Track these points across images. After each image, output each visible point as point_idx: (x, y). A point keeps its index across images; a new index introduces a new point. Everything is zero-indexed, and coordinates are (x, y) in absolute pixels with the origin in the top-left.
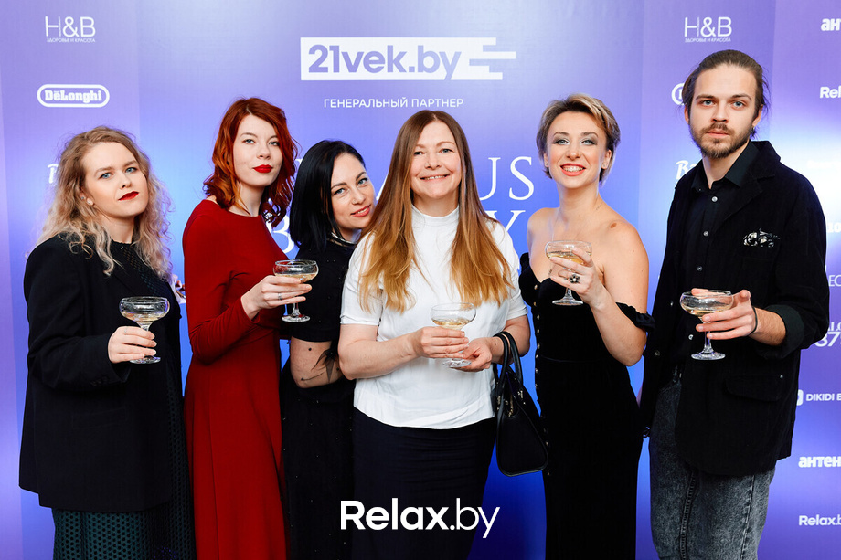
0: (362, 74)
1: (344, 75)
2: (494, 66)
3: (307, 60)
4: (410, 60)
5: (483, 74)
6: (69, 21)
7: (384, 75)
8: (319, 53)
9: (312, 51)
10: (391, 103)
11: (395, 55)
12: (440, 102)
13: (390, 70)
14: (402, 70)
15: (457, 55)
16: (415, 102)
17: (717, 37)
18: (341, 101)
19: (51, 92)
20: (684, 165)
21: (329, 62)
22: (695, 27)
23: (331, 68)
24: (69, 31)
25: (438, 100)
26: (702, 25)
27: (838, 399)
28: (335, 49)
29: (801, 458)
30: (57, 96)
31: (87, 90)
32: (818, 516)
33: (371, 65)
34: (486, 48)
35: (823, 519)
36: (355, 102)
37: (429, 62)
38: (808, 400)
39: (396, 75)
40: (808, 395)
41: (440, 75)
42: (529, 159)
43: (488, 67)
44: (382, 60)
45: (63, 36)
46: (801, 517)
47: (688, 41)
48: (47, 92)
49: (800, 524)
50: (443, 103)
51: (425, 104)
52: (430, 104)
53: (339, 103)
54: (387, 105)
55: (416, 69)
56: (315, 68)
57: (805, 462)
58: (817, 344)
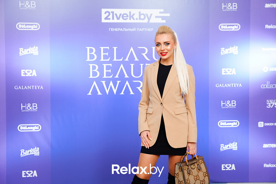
0: (121, 21)
1: (116, 21)
2: (163, 18)
3: (104, 16)
4: (136, 16)
5: (160, 21)
6: (27, 3)
7: (128, 21)
8: (107, 14)
9: (105, 13)
10: (130, 30)
11: (132, 15)
12: (146, 29)
13: (130, 19)
14: (134, 19)
15: (151, 15)
16: (138, 29)
17: (232, 9)
18: (115, 29)
19: (21, 25)
20: (223, 49)
21: (111, 17)
22: (225, 6)
23: (111, 18)
24: (27, 6)
25: (145, 29)
26: (228, 5)
27: (275, 125)
28: (113, 12)
29: (264, 144)
30: (23, 26)
31: (33, 25)
32: (270, 164)
33: (124, 18)
34: (160, 13)
35: (272, 165)
36: (119, 29)
37: (142, 17)
38: (265, 125)
39: (132, 21)
40: (265, 124)
41: (146, 21)
43: (161, 19)
44: (127, 16)
45: (25, 7)
46: (264, 164)
47: (224, 10)
48: (19, 25)
49: (264, 167)
50: (147, 30)
51: (141, 30)
52: (142, 30)
53: (114, 30)
54: (129, 30)
55: (138, 19)
56: (106, 18)
57: (265, 146)
58: (267, 107)
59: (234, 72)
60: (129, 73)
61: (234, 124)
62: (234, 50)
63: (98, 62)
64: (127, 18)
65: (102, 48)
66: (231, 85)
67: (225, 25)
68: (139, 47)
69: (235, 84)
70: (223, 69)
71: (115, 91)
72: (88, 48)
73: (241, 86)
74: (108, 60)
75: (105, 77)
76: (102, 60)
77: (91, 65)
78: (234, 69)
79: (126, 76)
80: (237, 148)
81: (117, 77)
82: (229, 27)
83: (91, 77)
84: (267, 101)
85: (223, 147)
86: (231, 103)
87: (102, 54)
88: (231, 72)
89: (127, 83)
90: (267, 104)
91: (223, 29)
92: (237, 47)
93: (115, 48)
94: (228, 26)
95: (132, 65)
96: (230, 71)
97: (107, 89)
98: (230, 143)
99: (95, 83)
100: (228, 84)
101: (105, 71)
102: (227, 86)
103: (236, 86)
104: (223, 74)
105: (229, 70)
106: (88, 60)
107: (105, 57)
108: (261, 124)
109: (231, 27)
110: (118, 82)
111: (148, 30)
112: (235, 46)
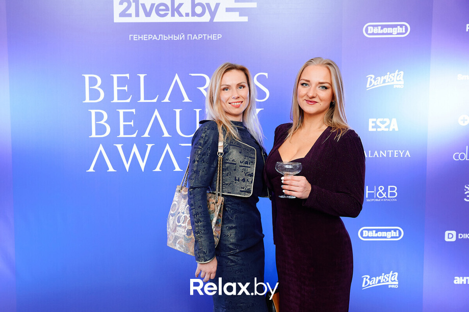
0: (154, 18)
1: (142, 19)
2: (242, 12)
3: (118, 9)
4: (186, 9)
7: (169, 19)
8: (125, 4)
9: (121, 3)
10: (174, 38)
11: (176, 6)
12: (206, 37)
13: (173, 15)
14: (181, 15)
15: (217, 5)
16: (190, 36)
18: (141, 36)
20: (371, 78)
21: (132, 10)
23: (134, 14)
25: (205, 35)
29: (456, 278)
33: (160, 12)
36: (150, 37)
37: (198, 10)
38: (459, 238)
39: (177, 19)
40: (459, 234)
41: (206, 18)
42: (266, 74)
43: (238, 13)
44: (167, 9)
50: (208, 37)
51: (196, 38)
52: (199, 38)
53: (139, 37)
54: (171, 39)
55: (190, 14)
56: (123, 14)
57: (459, 280)
58: (465, 199)
59: (394, 126)
60: (171, 128)
61: (393, 234)
62: (395, 79)
63: (107, 104)
64: (168, 13)
65: (115, 76)
66: (388, 154)
67: (377, 26)
68: (192, 75)
69: (395, 151)
70: (371, 120)
71: (143, 165)
72: (87, 77)
73: (409, 156)
74: (128, 101)
75: (122, 135)
76: (116, 100)
77: (93, 112)
78: (394, 121)
79: (166, 134)
80: (397, 283)
81: (146, 135)
82: (385, 30)
83: (94, 135)
84: (466, 187)
85: (368, 281)
86: (386, 190)
87: (116, 88)
88: (388, 127)
89: (168, 147)
90: (466, 193)
91: (373, 34)
92: (402, 73)
93: (142, 76)
94: (383, 27)
95: (178, 111)
96: (386, 124)
97: (127, 162)
98: (383, 274)
99: (101, 148)
100: (381, 152)
101: (122, 123)
102: (379, 155)
103: (399, 154)
104: (371, 129)
105: (383, 123)
106: (87, 100)
107: (122, 95)
108: (450, 236)
109: (390, 30)
110: (150, 146)
111: (210, 38)
112: (397, 71)
